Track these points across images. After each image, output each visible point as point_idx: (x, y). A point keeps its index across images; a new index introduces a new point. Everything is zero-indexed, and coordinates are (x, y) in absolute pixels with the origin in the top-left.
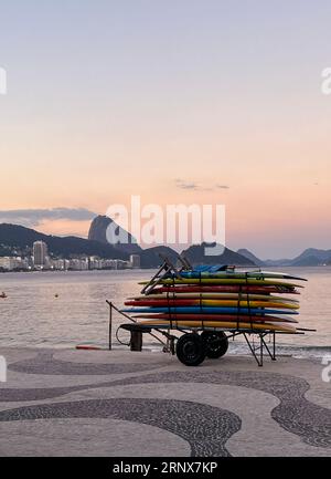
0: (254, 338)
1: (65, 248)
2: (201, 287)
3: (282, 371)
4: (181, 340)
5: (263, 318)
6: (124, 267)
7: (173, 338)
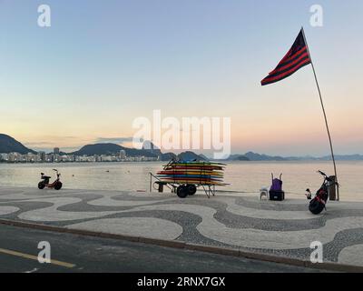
0: (207, 187)
1: (132, 153)
2: (187, 167)
3: (218, 200)
4: (178, 188)
5: (210, 180)
6: (155, 160)
7: (175, 187)
